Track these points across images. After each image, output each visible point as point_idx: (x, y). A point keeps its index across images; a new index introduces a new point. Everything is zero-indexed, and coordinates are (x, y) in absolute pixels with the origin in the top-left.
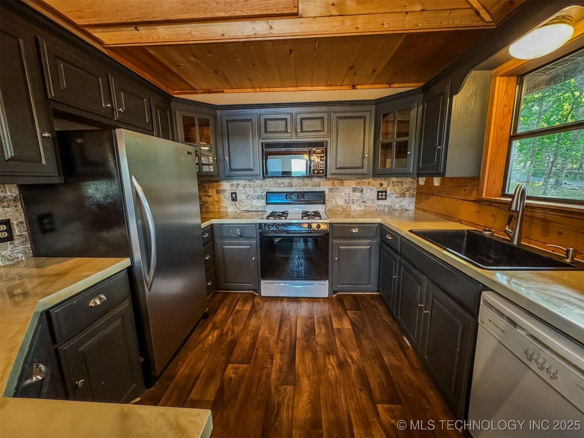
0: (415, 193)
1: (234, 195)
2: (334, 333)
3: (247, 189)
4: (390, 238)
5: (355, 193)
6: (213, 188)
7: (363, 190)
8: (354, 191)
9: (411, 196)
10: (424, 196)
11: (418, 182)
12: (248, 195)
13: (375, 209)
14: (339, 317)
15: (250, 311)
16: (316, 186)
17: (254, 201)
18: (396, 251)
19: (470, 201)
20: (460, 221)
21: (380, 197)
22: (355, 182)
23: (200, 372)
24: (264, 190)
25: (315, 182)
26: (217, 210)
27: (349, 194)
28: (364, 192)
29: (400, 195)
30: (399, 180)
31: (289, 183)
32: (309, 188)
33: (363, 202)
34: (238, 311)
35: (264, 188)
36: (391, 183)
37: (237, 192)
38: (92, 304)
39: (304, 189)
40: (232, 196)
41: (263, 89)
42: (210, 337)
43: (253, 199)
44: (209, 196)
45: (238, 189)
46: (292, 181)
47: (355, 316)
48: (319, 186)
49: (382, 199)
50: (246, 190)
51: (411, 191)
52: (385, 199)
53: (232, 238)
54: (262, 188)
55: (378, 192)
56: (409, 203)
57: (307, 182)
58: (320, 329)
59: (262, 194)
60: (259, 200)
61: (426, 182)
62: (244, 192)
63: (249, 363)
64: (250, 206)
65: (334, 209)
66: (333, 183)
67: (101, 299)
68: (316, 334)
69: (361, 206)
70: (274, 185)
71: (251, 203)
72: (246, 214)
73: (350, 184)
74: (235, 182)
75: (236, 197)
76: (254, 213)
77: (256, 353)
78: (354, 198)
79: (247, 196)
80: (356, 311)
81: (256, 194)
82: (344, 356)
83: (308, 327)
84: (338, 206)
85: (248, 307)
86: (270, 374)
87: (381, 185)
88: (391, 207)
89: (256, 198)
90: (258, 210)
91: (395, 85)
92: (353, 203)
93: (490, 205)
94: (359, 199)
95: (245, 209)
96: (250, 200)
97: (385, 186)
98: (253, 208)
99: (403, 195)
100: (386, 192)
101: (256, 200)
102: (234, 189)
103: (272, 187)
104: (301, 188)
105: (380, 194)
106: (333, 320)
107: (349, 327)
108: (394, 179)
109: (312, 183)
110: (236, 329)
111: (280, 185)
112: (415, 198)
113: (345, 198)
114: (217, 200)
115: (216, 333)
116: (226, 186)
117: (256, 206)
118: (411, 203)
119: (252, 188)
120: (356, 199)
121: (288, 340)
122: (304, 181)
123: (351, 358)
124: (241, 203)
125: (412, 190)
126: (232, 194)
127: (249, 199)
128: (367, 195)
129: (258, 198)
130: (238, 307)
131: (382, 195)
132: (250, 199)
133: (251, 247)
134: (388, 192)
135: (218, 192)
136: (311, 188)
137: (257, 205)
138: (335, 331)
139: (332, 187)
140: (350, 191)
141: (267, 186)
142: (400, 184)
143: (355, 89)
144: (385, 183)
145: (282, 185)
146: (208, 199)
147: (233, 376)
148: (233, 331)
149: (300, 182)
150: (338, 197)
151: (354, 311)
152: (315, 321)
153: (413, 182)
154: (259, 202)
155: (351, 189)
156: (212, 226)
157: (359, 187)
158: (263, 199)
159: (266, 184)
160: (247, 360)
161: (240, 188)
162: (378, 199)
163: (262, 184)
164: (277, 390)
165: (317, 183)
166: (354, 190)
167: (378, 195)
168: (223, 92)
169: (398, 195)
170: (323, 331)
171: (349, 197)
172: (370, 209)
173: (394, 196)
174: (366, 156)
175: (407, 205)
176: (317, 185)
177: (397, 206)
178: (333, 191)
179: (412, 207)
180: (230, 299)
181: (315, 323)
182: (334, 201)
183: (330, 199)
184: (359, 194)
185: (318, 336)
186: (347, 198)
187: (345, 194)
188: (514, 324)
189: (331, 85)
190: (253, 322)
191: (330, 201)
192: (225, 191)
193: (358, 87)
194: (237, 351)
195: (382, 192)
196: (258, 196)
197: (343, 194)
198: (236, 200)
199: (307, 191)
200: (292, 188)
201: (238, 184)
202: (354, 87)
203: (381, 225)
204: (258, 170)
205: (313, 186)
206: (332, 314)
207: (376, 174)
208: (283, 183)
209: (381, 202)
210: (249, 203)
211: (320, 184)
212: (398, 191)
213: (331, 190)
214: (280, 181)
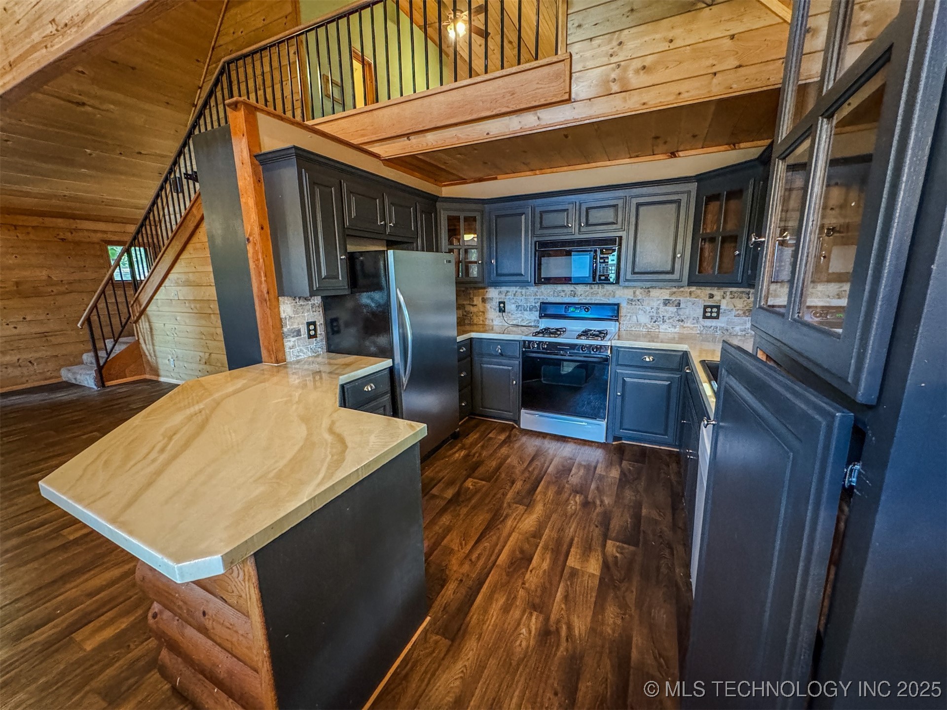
1: (502, 305)
2: (593, 477)
3: (518, 298)
5: (667, 307)
6: (479, 296)
13: (699, 332)
14: (609, 465)
15: (505, 440)
16: (608, 297)
17: (525, 312)
21: (708, 315)
22: (668, 291)
23: (443, 478)
24: (539, 299)
25: (607, 291)
26: (481, 322)
27: (658, 309)
28: (682, 306)
29: (744, 313)
30: (741, 290)
31: (571, 291)
32: (599, 298)
33: (679, 321)
34: (491, 438)
35: (538, 297)
36: (728, 293)
37: (506, 301)
38: (366, 389)
40: (499, 306)
42: (457, 455)
43: (525, 310)
44: (473, 305)
45: (507, 297)
46: (574, 289)
47: (631, 468)
48: (614, 296)
49: (711, 317)
50: (516, 299)
52: (717, 317)
53: (490, 355)
54: (536, 297)
55: (706, 307)
58: (579, 471)
59: (535, 305)
62: (513, 301)
63: (489, 481)
64: (520, 320)
65: (633, 329)
66: (634, 293)
67: (371, 387)
68: (571, 474)
69: (675, 327)
70: (552, 293)
71: (522, 315)
72: (515, 329)
73: (660, 294)
74: (504, 289)
75: (504, 307)
76: (524, 328)
77: (499, 476)
78: (665, 314)
79: (518, 307)
80: (636, 463)
81: (528, 305)
82: (594, 498)
83: (564, 466)
84: (640, 325)
85: (502, 437)
86: (507, 494)
87: (711, 296)
88: (727, 330)
89: (528, 309)
90: (530, 324)
91: (742, 145)
92: (663, 322)
94: (673, 315)
95: (515, 322)
96: (520, 312)
97: (717, 298)
98: (524, 323)
100: (718, 307)
101: (529, 312)
102: (502, 298)
103: (548, 296)
105: (709, 310)
106: (599, 466)
107: (615, 476)
108: (735, 289)
109: (604, 291)
110: (484, 453)
111: (559, 294)
113: (651, 314)
114: (482, 310)
115: (463, 453)
116: (493, 293)
119: (524, 297)
120: (668, 315)
121: (536, 472)
123: (602, 501)
124: (510, 315)
126: (500, 303)
128: (687, 311)
129: (531, 310)
130: (491, 435)
131: (711, 312)
132: (521, 310)
133: (512, 369)
134: (723, 306)
135: (484, 300)
136: (602, 298)
137: (528, 318)
138: (596, 476)
139: (631, 298)
140: (659, 305)
141: (542, 294)
142: (744, 296)
143: (675, 156)
144: (717, 293)
145: (563, 294)
146: (473, 309)
147: (471, 487)
148: (480, 454)
149: (587, 290)
150: (640, 312)
151: (631, 462)
152: (576, 463)
154: (531, 315)
155: (661, 302)
156: (471, 339)
157: (674, 299)
158: (536, 311)
159: (541, 292)
160: (487, 479)
161: (510, 295)
162: (705, 317)
163: (537, 292)
164: (509, 506)
165: (611, 292)
166: (666, 303)
167: (705, 312)
168: (496, 179)
169: (741, 312)
170: (581, 473)
171: (657, 313)
172: (691, 332)
173: (734, 313)
174: (679, 255)
176: (610, 294)
177: (737, 328)
178: (633, 303)
180: (485, 426)
181: (575, 465)
182: (635, 317)
183: (629, 315)
184: (674, 309)
185: (572, 476)
186: (655, 314)
187: (652, 308)
189: (638, 156)
190: (504, 450)
191: (628, 318)
192: (491, 299)
193: (681, 154)
194: (481, 470)
195: (712, 307)
196: (530, 307)
197: (648, 308)
198: (504, 311)
199: (596, 302)
200: (575, 298)
201: (507, 292)
202: (673, 155)
203: (686, 354)
204: (530, 276)
205: (604, 296)
208: (563, 291)
209: (709, 323)
210: (519, 315)
211: (614, 293)
212: (740, 306)
213: (631, 301)
214: (559, 288)
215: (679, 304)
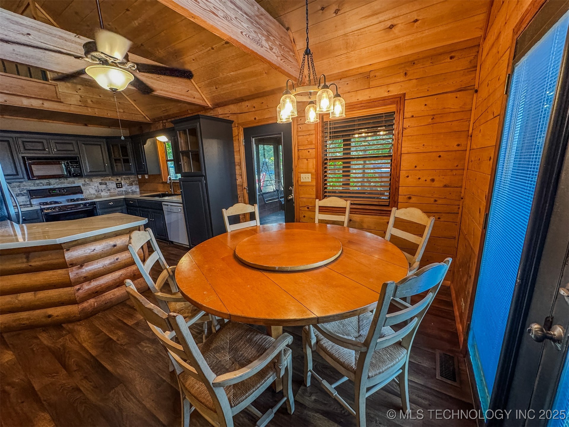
4: (131, 202)
5: (101, 186)
9: (136, 184)
10: (142, 184)
11: (138, 177)
18: (137, 207)
19: (160, 183)
20: (159, 192)
22: (100, 179)
24: (23, 189)
27: (98, 186)
28: (108, 184)
30: (127, 176)
31: (47, 182)
32: (66, 185)
33: (108, 190)
36: (123, 178)
39: (61, 186)
46: (50, 181)
48: (74, 183)
49: (120, 187)
52: (122, 187)
54: (20, 188)
55: (117, 184)
56: (135, 188)
57: (64, 181)
59: (22, 192)
61: (142, 177)
65: (89, 196)
66: (85, 181)
69: (107, 193)
70: (33, 184)
73: (97, 181)
78: (102, 188)
84: (92, 194)
87: (117, 180)
92: (102, 192)
94: (105, 188)
99: (131, 184)
100: (121, 183)
103: (31, 186)
104: (59, 185)
108: (124, 176)
109: (68, 181)
111: (39, 185)
112: (138, 185)
113: (96, 189)
118: (137, 188)
122: (60, 180)
125: (135, 182)
128: (110, 186)
131: (119, 185)
134: (123, 183)
136: (68, 185)
139: (83, 183)
141: (25, 186)
142: (128, 179)
144: (119, 179)
149: (57, 181)
150: (90, 189)
153: (135, 177)
155: (98, 184)
157: (103, 182)
158: (23, 196)
159: (24, 184)
162: (117, 188)
163: (20, 185)
166: (101, 184)
167: (117, 186)
169: (129, 184)
171: (98, 188)
172: (114, 193)
173: (127, 185)
174: (106, 165)
176: (72, 182)
177: (129, 190)
178: (86, 185)
179: (138, 190)
182: (88, 191)
183: (86, 190)
184: (105, 186)
187: (95, 187)
188: (168, 205)
191: (86, 192)
195: (119, 183)
196: (17, 194)
197: (93, 187)
199: (65, 187)
200: (50, 186)
202: (86, 125)
203: (125, 198)
204: (22, 176)
205: (69, 183)
207: (114, 174)
208: (41, 183)
209: (119, 189)
211: (74, 181)
212: (128, 182)
213: (84, 185)
214: (38, 182)
215: (106, 184)
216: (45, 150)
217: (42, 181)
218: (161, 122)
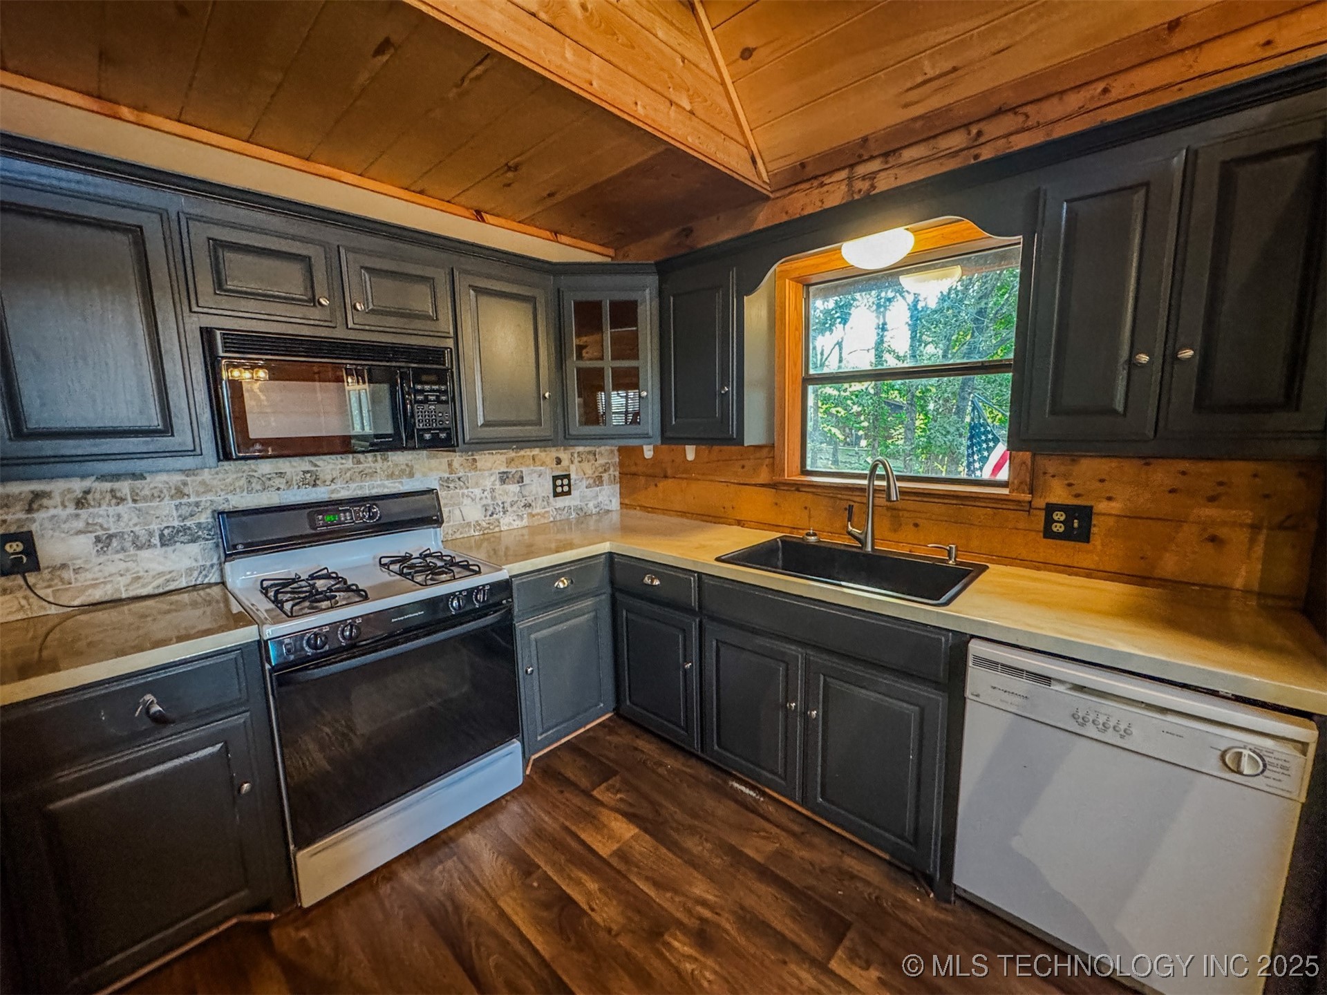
0: (617, 474)
1: (15, 547)
2: (619, 872)
3: (102, 511)
4: (657, 582)
5: (505, 486)
7: (522, 478)
8: (503, 481)
9: (611, 482)
10: (642, 480)
12: (110, 537)
13: (552, 519)
14: (591, 819)
16: (400, 476)
17: (145, 554)
18: (688, 610)
19: (755, 485)
20: (739, 523)
21: (559, 490)
22: (503, 458)
24: (197, 504)
25: (396, 466)
27: (493, 490)
28: (526, 480)
29: (595, 482)
30: (588, 449)
31: (305, 472)
32: (379, 482)
33: (525, 506)
35: (193, 499)
36: (576, 455)
37: (34, 529)
39: (361, 488)
41: (149, 118)
43: (139, 548)
45: (41, 515)
46: (316, 466)
47: (619, 796)
48: (411, 475)
49: (563, 494)
50: (94, 516)
51: (611, 472)
52: (569, 493)
54: (185, 500)
55: (555, 478)
56: (609, 497)
57: (372, 465)
58: (579, 883)
59: (188, 523)
60: (170, 549)
62: (79, 525)
64: (123, 581)
65: (458, 536)
66: (450, 465)
68: (585, 907)
69: (521, 517)
70: (243, 482)
71: (130, 565)
72: (100, 616)
73: (493, 462)
75: (29, 551)
76: (150, 603)
78: (505, 498)
79: (103, 541)
80: (610, 782)
81: (155, 527)
82: (689, 912)
83: (547, 906)
84: (469, 524)
87: (559, 461)
88: (581, 509)
89: (156, 540)
90: (172, 586)
91: (563, 238)
92: (504, 513)
93: (798, 490)
94: (516, 499)
95: (96, 595)
96: (121, 556)
97: (565, 463)
98: (144, 586)
99: (599, 481)
100: (568, 477)
101: (159, 551)
102: (13, 519)
103: (233, 492)
104: (353, 486)
105: (559, 482)
106: (583, 836)
107: (632, 833)
108: (581, 448)
109: (389, 467)
111: (268, 483)
112: (618, 485)
113: (484, 502)
117: (161, 574)
118: (614, 496)
119: (131, 504)
120: (509, 500)
122: (359, 462)
123: (704, 903)
124: (67, 574)
125: (612, 469)
127: (117, 552)
128: (534, 488)
129: (166, 541)
131: (562, 486)
132: (123, 549)
133: (226, 747)
134: (573, 477)
136: (386, 482)
137: (161, 568)
138: (615, 862)
139: (446, 475)
140: (493, 483)
141: (208, 489)
142: (591, 457)
143: (483, 221)
144: (564, 456)
145: (278, 482)
149: (346, 466)
150: (467, 501)
151: (605, 785)
152: (550, 873)
153: (612, 452)
154: (173, 556)
155: (496, 477)
157: (514, 471)
158: (194, 541)
159: (203, 483)
161: (55, 507)
162: (556, 495)
163: (185, 484)
165: (403, 467)
166: (504, 478)
167: (555, 486)
169: (591, 481)
170: (593, 886)
171: (493, 498)
172: (543, 521)
173: (585, 483)
174: (547, 395)
175: (607, 502)
176: (403, 471)
177: (591, 505)
178: (452, 485)
179: (615, 504)
181: (555, 878)
182: (457, 512)
183: (447, 509)
184: (516, 488)
185: (593, 910)
186: (489, 501)
187: (484, 491)
188: (1046, 680)
189: (421, 192)
191: (446, 514)
193: (490, 219)
195: (561, 477)
196: (166, 532)
197: (477, 491)
198: (33, 567)
200: (318, 489)
201: (38, 496)
202: (478, 215)
203: (611, 555)
205: (391, 476)
206: (567, 824)
208: (281, 475)
209: (562, 502)
210: (123, 565)
211: (412, 468)
212: (589, 472)
213: (446, 482)
214: (266, 467)
215: (521, 479)
216: (314, 301)
217: (284, 465)
218: (843, 174)
